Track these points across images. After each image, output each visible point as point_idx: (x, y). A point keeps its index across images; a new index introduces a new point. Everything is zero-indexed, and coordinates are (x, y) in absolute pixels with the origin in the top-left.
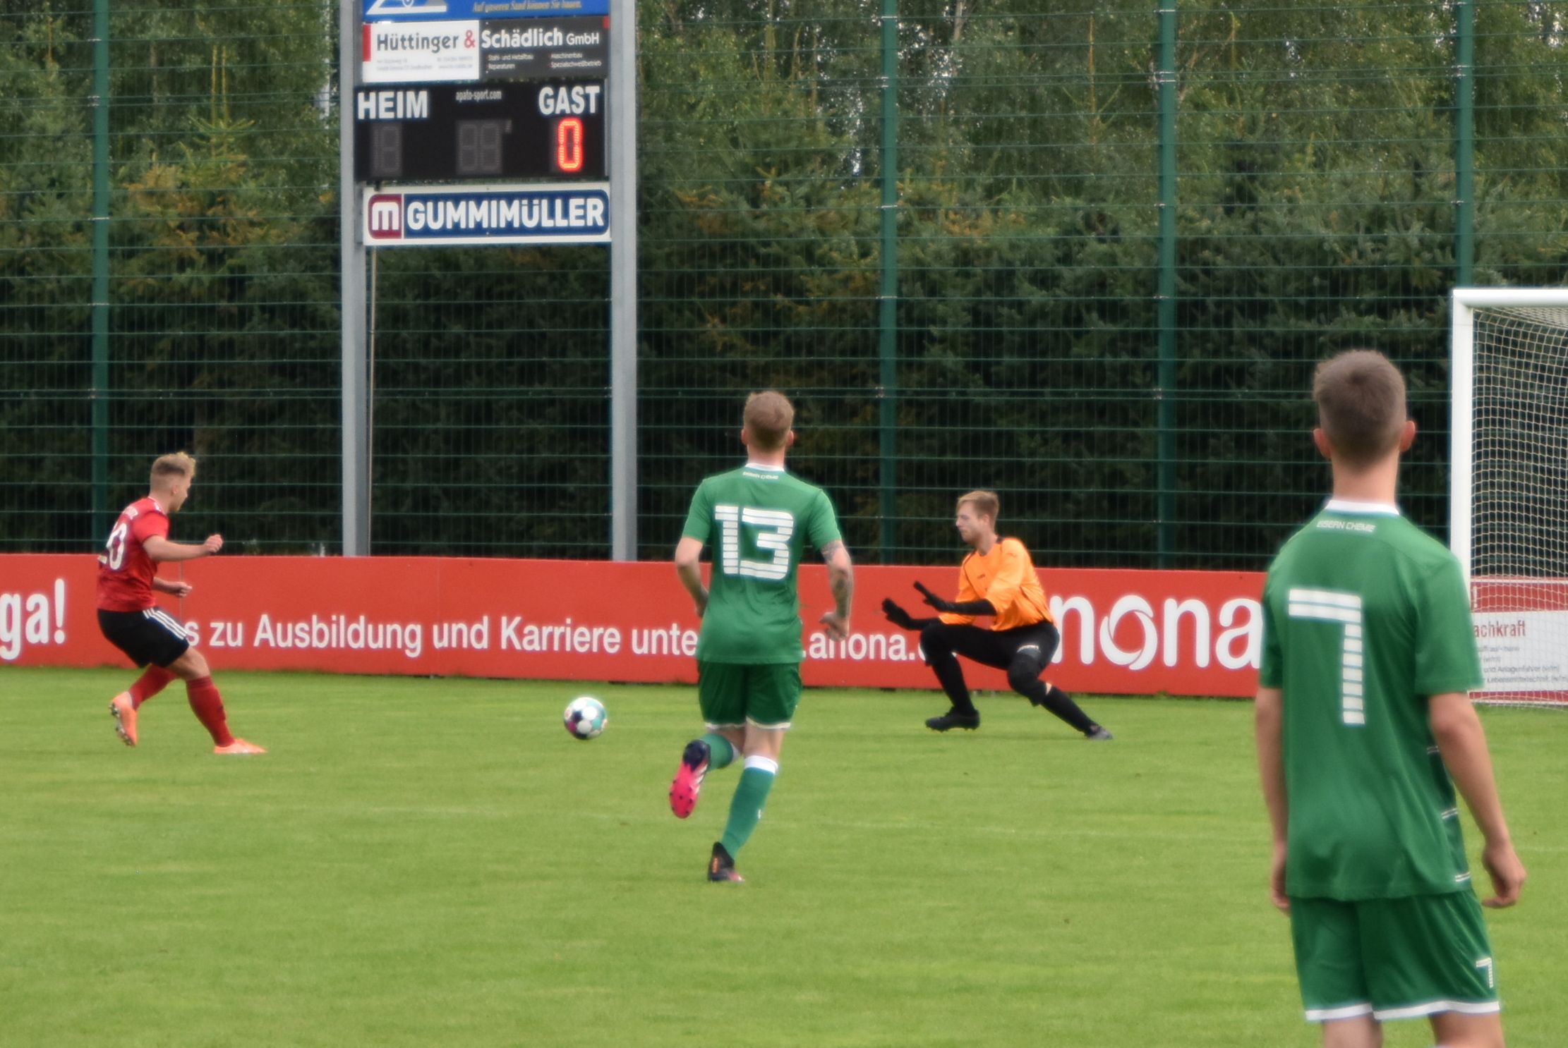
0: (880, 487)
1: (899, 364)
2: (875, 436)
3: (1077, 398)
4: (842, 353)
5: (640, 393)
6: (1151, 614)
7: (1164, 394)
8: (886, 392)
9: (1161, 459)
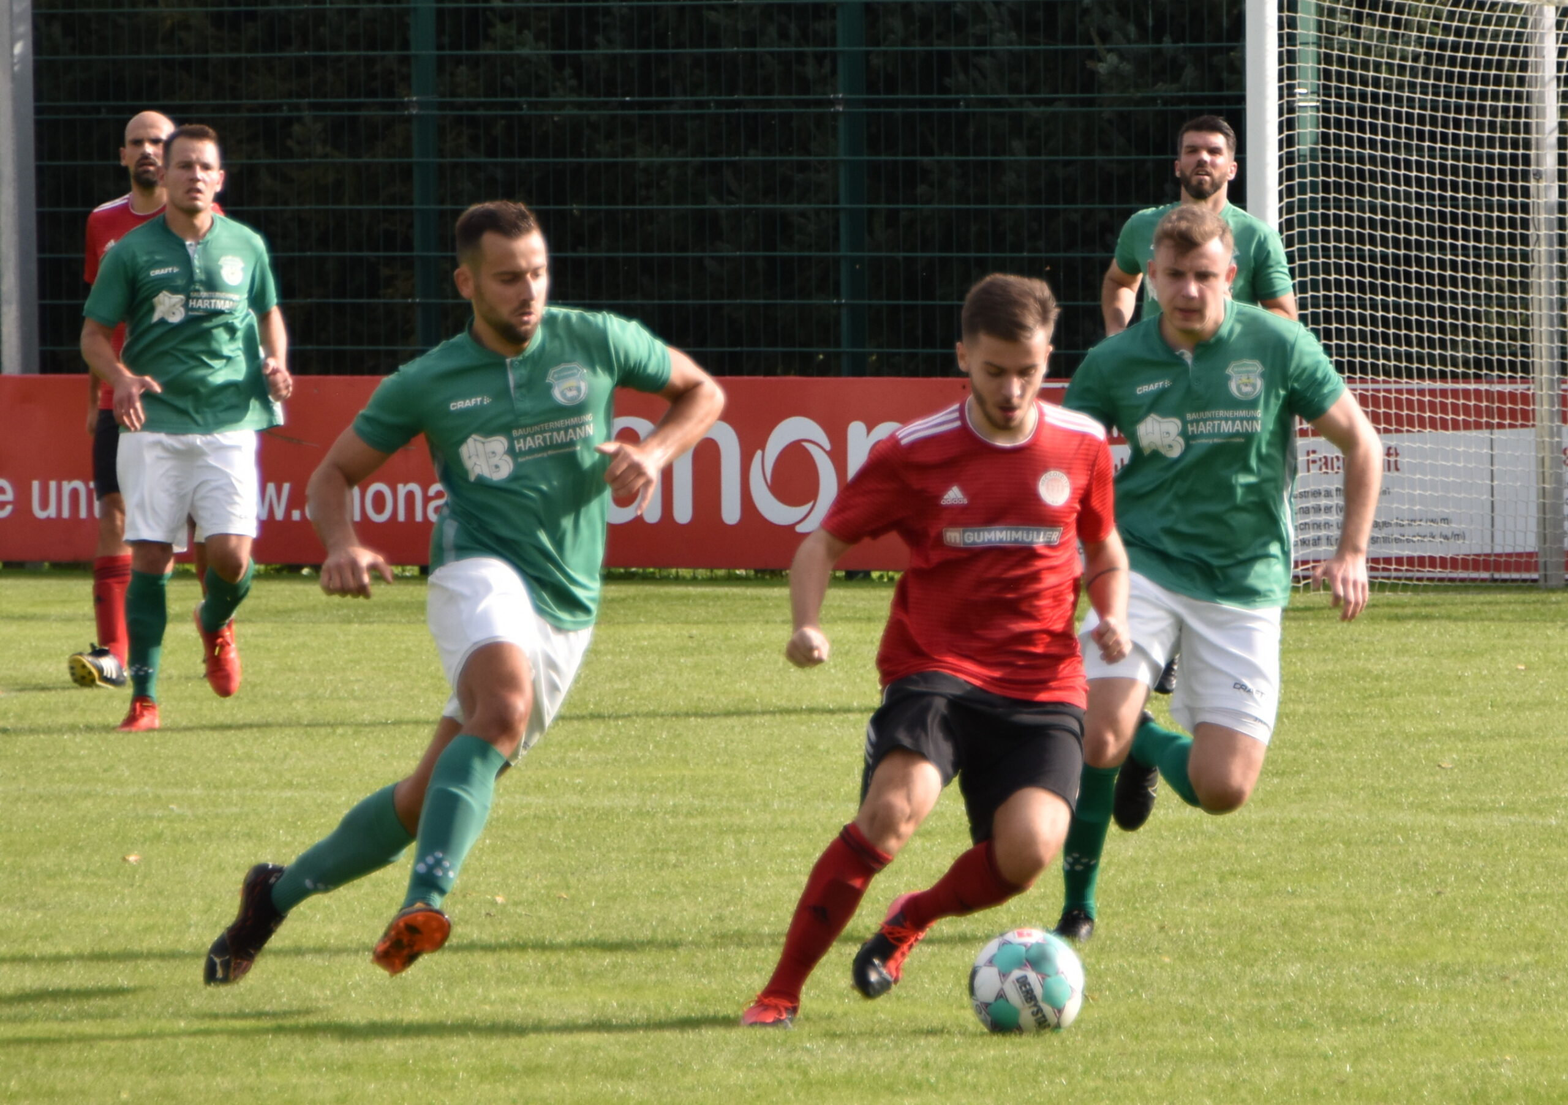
0: (415, 254)
1: (441, 60)
2: (407, 172)
3: (712, 111)
4: (354, 44)
5: (38, 111)
6: (828, 446)
7: (846, 102)
8: (421, 105)
9: (843, 205)
